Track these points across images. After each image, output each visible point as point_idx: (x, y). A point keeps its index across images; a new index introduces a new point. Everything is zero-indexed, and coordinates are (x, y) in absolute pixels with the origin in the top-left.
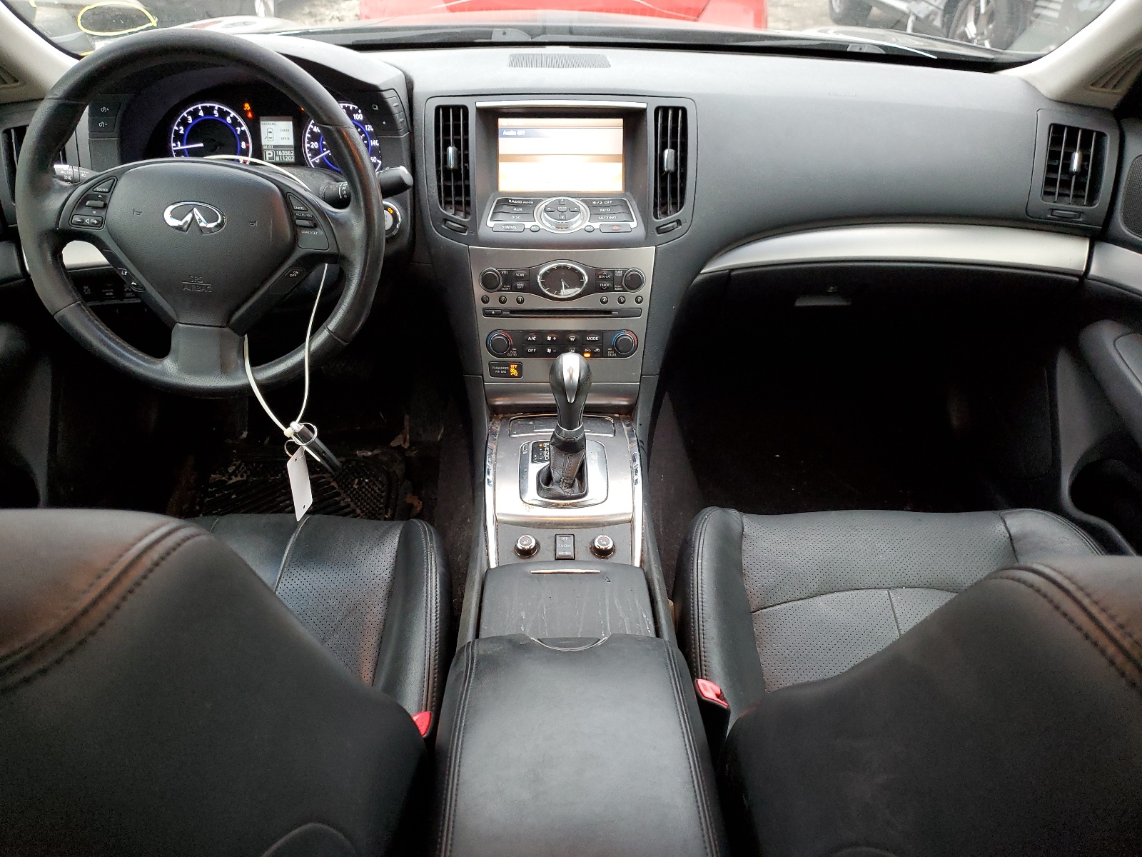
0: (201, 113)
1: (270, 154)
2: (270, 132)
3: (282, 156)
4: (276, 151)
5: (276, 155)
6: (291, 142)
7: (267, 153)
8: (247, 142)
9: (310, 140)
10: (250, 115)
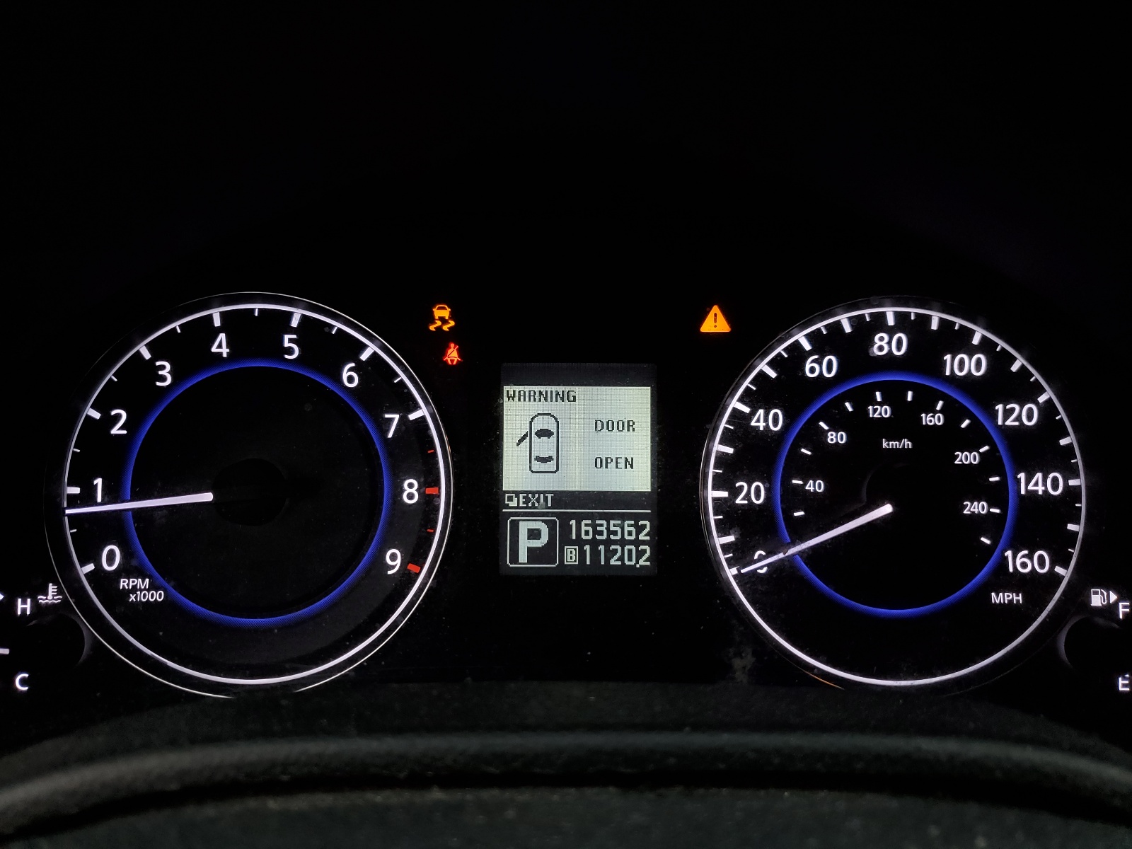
0: (221, 346)
1: (534, 534)
2: (544, 433)
3: (594, 543)
4: (565, 519)
5: (566, 540)
6: (640, 479)
7: (524, 527)
8: (429, 479)
9: (731, 472)
10: (453, 355)
